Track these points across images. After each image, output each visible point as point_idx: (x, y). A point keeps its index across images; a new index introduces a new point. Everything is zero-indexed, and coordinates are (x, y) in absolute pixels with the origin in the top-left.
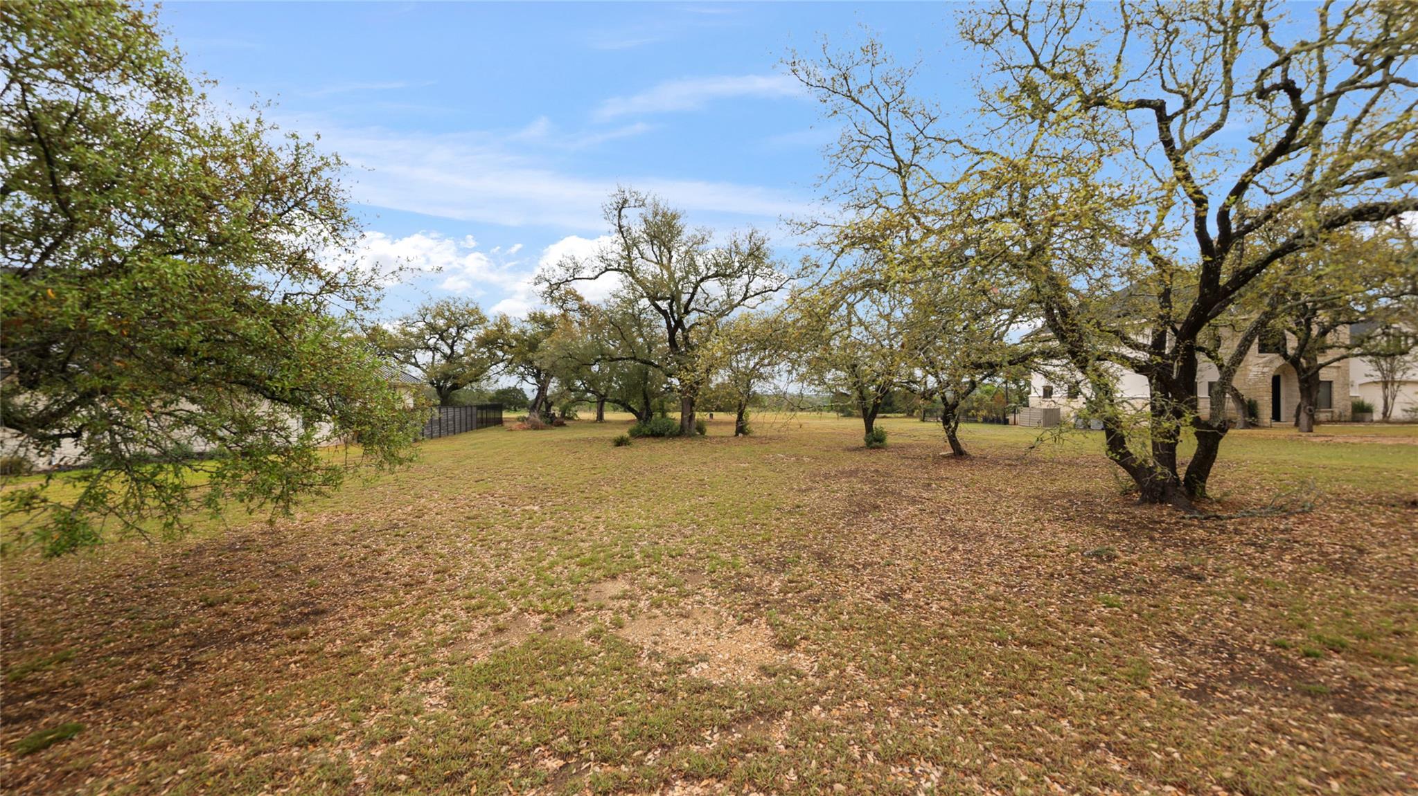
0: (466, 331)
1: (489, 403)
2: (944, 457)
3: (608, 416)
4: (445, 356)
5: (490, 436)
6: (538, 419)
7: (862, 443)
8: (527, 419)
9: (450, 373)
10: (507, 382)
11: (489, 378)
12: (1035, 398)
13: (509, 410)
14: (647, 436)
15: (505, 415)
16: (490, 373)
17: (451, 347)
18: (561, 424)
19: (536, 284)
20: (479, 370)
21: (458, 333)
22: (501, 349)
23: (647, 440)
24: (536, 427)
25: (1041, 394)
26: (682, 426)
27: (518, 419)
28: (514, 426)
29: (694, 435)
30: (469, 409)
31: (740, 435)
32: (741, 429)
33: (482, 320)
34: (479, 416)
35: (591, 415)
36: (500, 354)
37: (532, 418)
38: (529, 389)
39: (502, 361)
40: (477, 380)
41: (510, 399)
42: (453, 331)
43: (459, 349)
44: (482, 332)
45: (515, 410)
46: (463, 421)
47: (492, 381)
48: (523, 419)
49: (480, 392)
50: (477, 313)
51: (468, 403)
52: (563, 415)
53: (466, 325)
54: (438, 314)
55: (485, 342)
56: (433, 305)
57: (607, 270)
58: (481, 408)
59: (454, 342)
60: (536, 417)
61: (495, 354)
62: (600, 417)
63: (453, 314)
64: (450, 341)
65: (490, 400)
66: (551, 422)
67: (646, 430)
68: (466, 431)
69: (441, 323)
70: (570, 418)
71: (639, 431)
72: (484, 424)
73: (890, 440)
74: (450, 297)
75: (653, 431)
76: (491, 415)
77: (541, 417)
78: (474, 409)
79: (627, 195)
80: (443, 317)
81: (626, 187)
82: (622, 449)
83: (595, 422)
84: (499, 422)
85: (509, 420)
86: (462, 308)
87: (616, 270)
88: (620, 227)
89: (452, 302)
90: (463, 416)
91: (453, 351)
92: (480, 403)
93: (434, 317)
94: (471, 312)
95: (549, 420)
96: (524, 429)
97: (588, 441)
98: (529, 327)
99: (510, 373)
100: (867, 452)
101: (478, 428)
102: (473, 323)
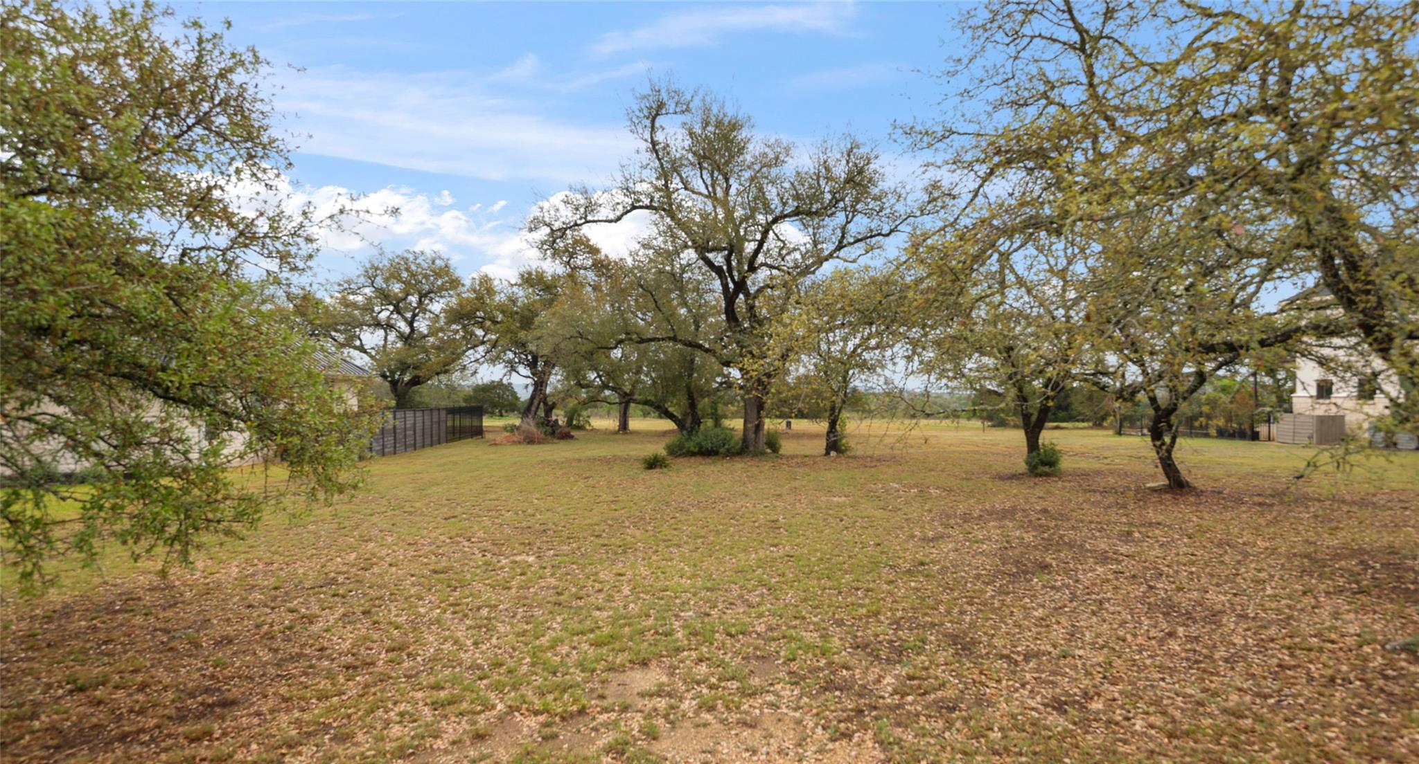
0: (431, 300)
1: (463, 404)
2: (1154, 490)
3: (635, 424)
4: (401, 336)
5: (464, 452)
6: (533, 429)
7: (1022, 467)
8: (518, 428)
9: (409, 361)
10: (490, 373)
11: (464, 368)
12: (1303, 398)
13: (492, 414)
14: (693, 454)
15: (487, 422)
16: (465, 361)
17: (411, 324)
18: (566, 436)
19: (531, 230)
20: (450, 357)
21: (420, 302)
22: (482, 326)
23: (693, 460)
24: (530, 440)
25: (1314, 392)
26: (745, 439)
27: (505, 429)
28: (499, 438)
29: (763, 453)
30: (435, 413)
31: (833, 454)
32: (834, 445)
33: (455, 283)
34: (450, 423)
35: (611, 423)
36: (480, 332)
37: (525, 426)
38: (521, 383)
39: (483, 343)
40: (446, 372)
41: (494, 399)
42: (413, 299)
43: (422, 325)
44: (454, 302)
45: (501, 415)
46: (428, 431)
47: (468, 372)
48: (513, 429)
49: (452, 389)
50: (447, 273)
51: (434, 404)
52: (569, 423)
53: (431, 292)
54: (392, 276)
55: (460, 315)
56: (386, 262)
57: (634, 208)
58: (452, 411)
59: (415, 316)
60: (530, 425)
61: (472, 334)
62: (624, 426)
63: (413, 275)
64: (409, 315)
65: (465, 400)
66: (553, 434)
67: (691, 446)
68: (432, 445)
69: (397, 288)
70: (579, 428)
71: (681, 447)
72: (457, 435)
73: (1065, 464)
74: (408, 251)
75: (701, 447)
76: (467, 422)
77: (538, 425)
78: (443, 414)
79: (664, 95)
80: (400, 280)
81: (662, 83)
82: (655, 473)
83: (616, 433)
84: (478, 432)
85: (493, 430)
86: (425, 266)
87: (647, 207)
88: (654, 143)
89: (411, 258)
90: (428, 423)
91: (413, 329)
92: (450, 405)
93: (386, 280)
94: (439, 273)
95: (549, 429)
96: (514, 443)
97: (606, 461)
98: (520, 293)
99: (493, 361)
100: (1031, 482)
101: (447, 441)
102: (441, 289)
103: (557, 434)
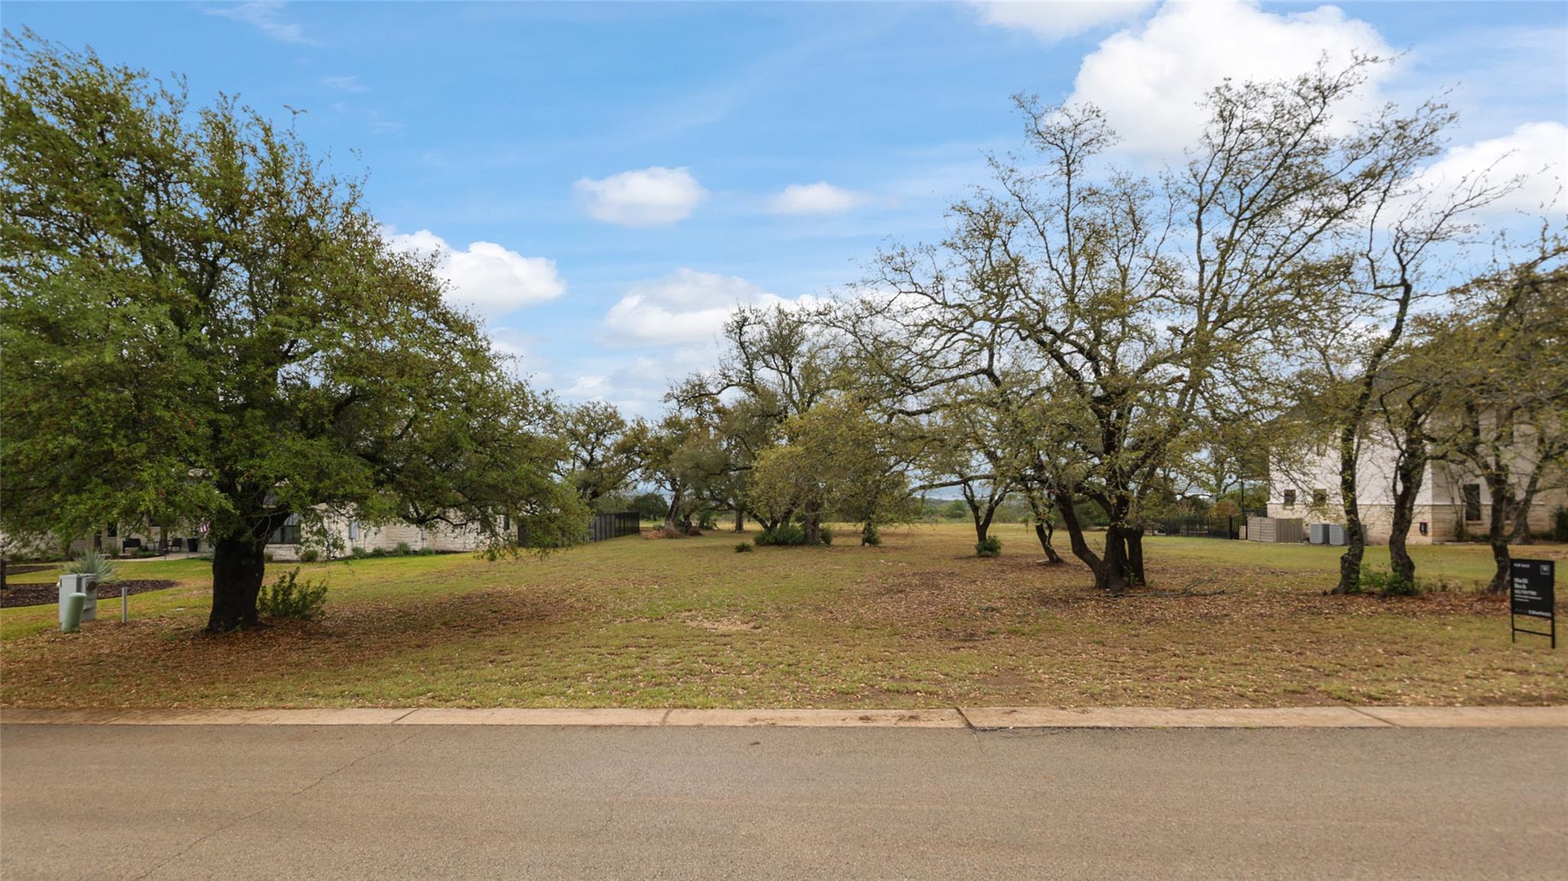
0: (604, 437)
1: (627, 511)
2: (1040, 564)
3: (747, 526)
4: (584, 462)
5: (628, 543)
6: (674, 529)
7: (974, 552)
8: (663, 528)
9: (590, 481)
10: (645, 489)
11: (628, 485)
12: (1274, 505)
13: (648, 519)
14: (771, 544)
15: (643, 524)
16: (628, 480)
17: (591, 454)
18: (695, 533)
20: (618, 477)
21: (598, 439)
22: (638, 455)
23: (767, 548)
24: (670, 536)
26: (806, 536)
27: (654, 528)
28: (650, 535)
29: (817, 544)
30: (608, 517)
31: (867, 544)
32: (870, 539)
33: (621, 424)
34: (617, 525)
35: (730, 526)
36: (638, 459)
37: (667, 527)
38: (667, 495)
39: (640, 467)
40: (615, 488)
41: (647, 507)
42: (592, 436)
43: (598, 454)
44: (620, 438)
45: (655, 520)
46: (603, 529)
47: (631, 487)
48: (660, 528)
49: (618, 499)
50: (615, 417)
51: (607, 511)
52: (701, 526)
53: (604, 431)
54: (578, 421)
55: (623, 448)
56: (574, 410)
57: (728, 386)
58: (620, 516)
59: (593, 449)
60: (673, 527)
61: (633, 461)
62: (739, 527)
63: (593, 419)
64: (590, 448)
65: (628, 508)
66: (686, 532)
67: (770, 538)
68: (606, 538)
69: (581, 428)
70: (709, 528)
71: (760, 540)
72: (622, 532)
75: (776, 539)
76: (629, 524)
77: (676, 526)
78: (613, 517)
79: (747, 314)
80: (584, 424)
81: (745, 306)
82: (741, 554)
83: (734, 532)
84: (636, 531)
85: (647, 530)
86: (600, 412)
87: (737, 385)
88: (742, 344)
89: (591, 407)
90: (603, 524)
91: (592, 458)
92: (618, 512)
93: (575, 424)
94: (610, 417)
95: (684, 529)
96: (660, 538)
97: (715, 548)
98: (664, 433)
99: (646, 480)
100: (978, 561)
101: (616, 536)
102: (611, 428)
103: (687, 531)
